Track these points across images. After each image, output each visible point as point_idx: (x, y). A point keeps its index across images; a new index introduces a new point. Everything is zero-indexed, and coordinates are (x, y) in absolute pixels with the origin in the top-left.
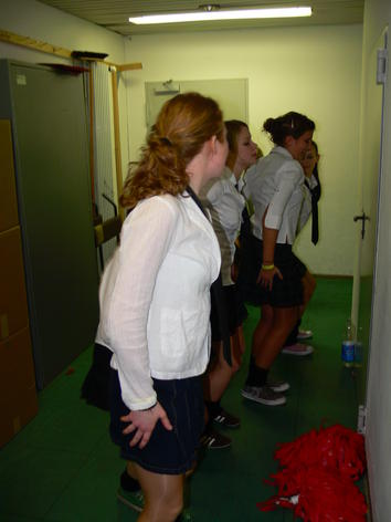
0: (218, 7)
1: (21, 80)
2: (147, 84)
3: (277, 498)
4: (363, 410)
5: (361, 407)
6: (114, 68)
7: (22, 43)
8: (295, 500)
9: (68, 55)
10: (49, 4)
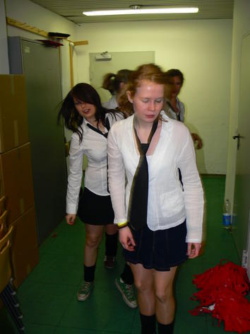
0: (141, 6)
1: (27, 50)
2: (91, 54)
3: (200, 307)
4: (246, 253)
5: (244, 251)
6: (72, 44)
7: (22, 26)
8: (212, 308)
9: (46, 35)
10: (36, 3)
